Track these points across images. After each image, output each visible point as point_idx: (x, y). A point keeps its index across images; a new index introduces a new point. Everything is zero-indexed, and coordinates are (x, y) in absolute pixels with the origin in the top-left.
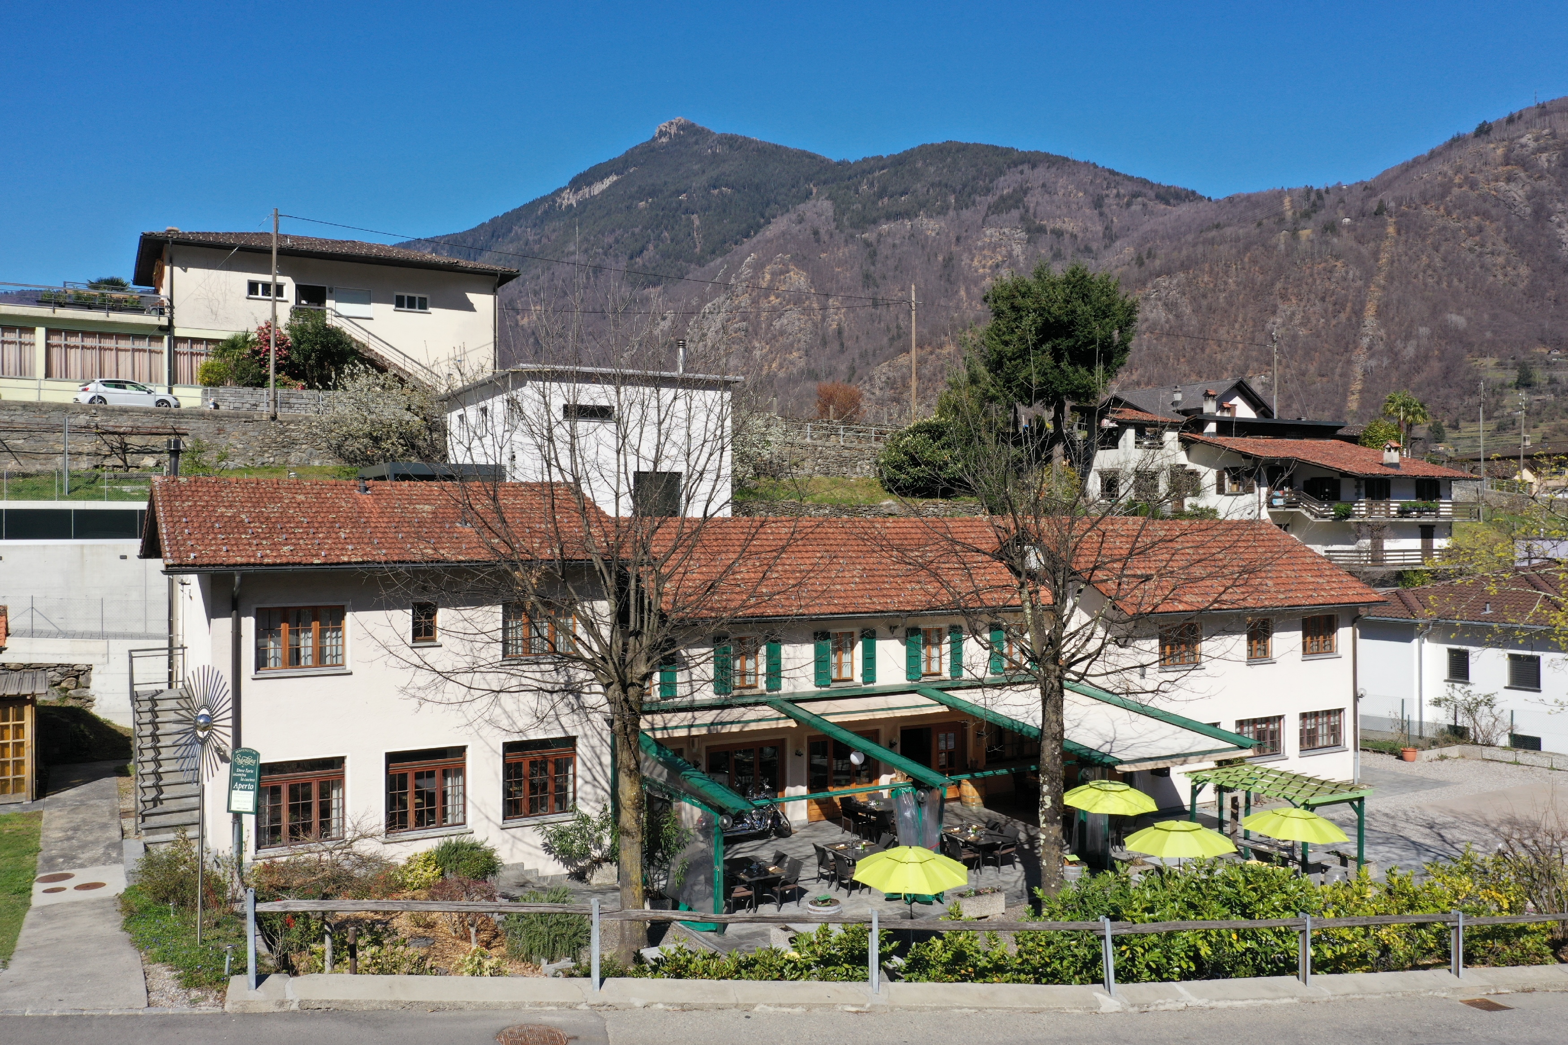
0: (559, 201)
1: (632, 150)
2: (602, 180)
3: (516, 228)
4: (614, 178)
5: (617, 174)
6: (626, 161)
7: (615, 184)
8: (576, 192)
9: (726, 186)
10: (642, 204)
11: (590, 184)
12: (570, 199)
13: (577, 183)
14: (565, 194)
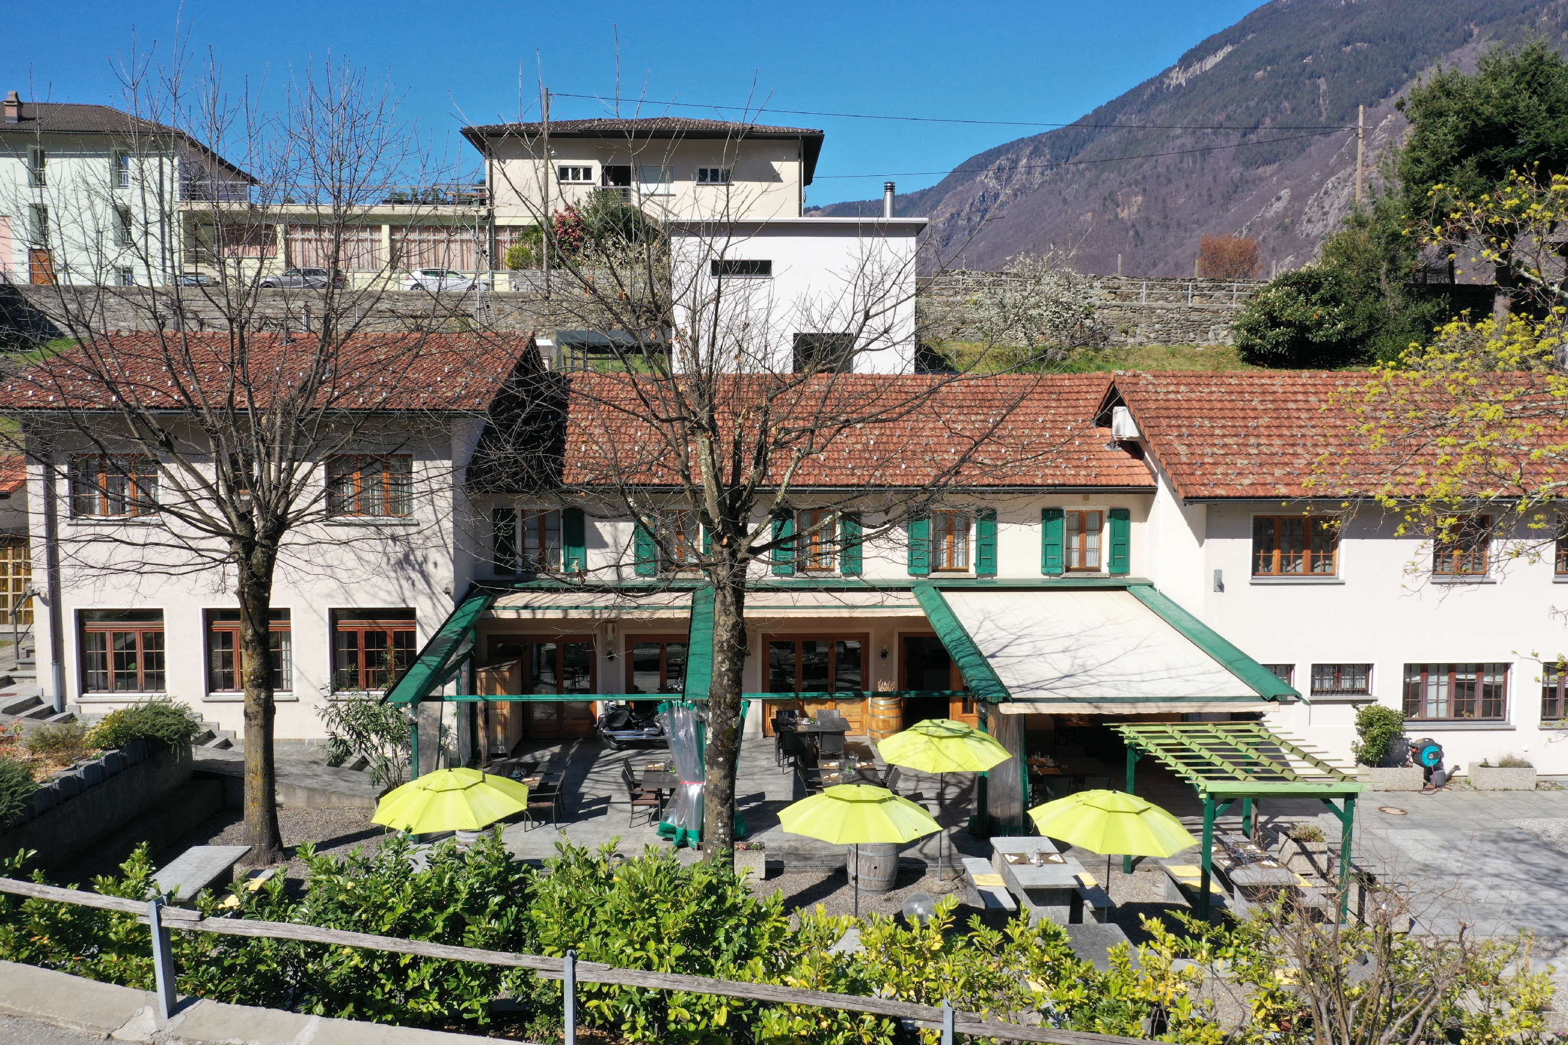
0: (1167, 82)
1: (1251, 15)
2: (1215, 52)
3: (1119, 116)
4: (1229, 49)
5: (1232, 44)
6: (1244, 27)
7: (1230, 55)
8: (1186, 70)
9: (1363, 40)
10: (1260, 74)
11: (1201, 59)
12: (1179, 78)
13: (1186, 61)
14: (1174, 74)
